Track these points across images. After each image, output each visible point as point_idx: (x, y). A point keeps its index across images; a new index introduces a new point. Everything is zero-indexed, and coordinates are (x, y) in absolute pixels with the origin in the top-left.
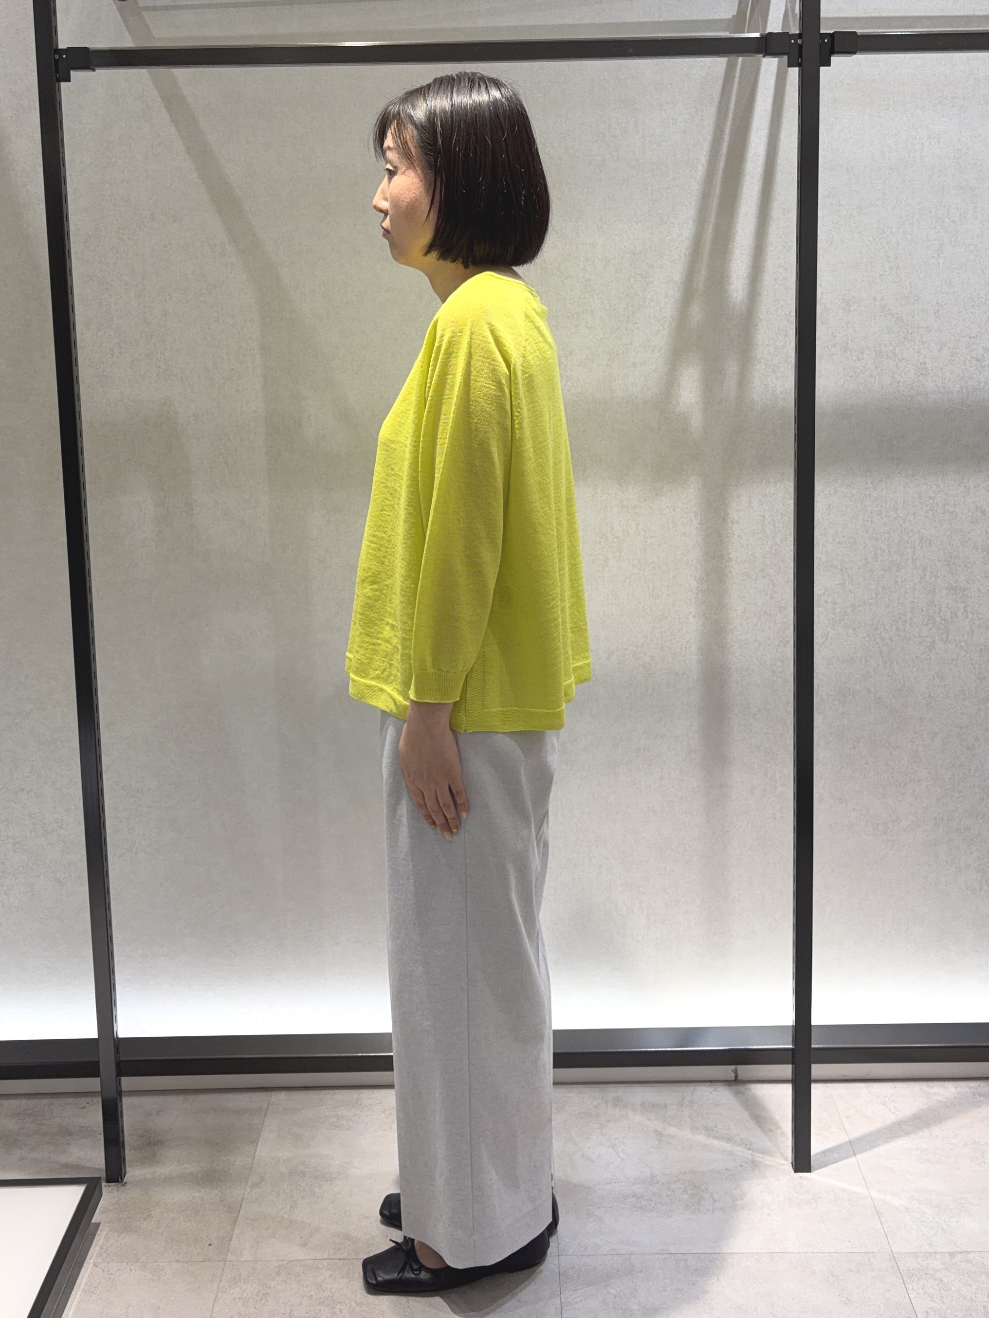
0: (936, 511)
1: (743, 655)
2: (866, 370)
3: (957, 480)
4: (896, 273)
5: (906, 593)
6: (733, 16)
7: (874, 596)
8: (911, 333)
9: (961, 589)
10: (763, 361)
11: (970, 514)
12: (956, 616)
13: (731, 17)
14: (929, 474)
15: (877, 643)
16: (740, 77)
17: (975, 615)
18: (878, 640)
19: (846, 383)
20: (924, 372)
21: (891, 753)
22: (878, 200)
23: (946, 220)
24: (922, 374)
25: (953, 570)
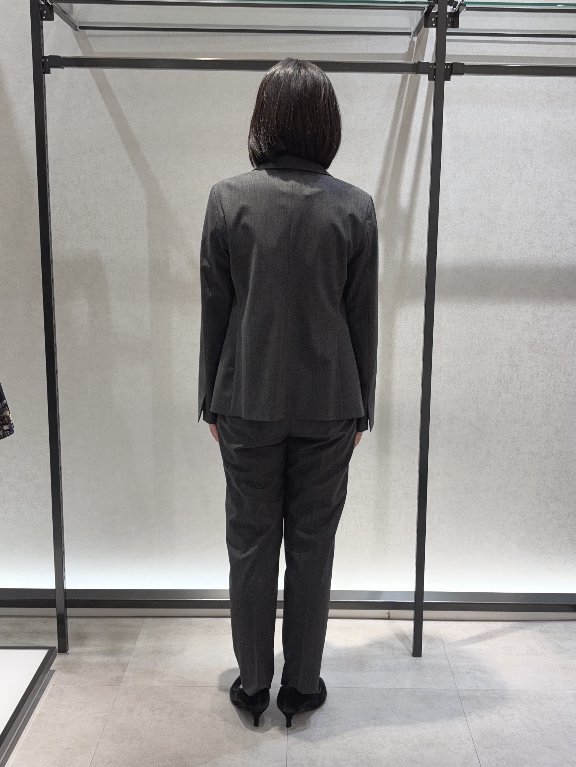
0: (505, 324)
1: (400, 397)
2: (471, 247)
3: (516, 307)
4: (488, 195)
5: (487, 366)
6: (406, 52)
7: (470, 368)
8: (495, 228)
9: (515, 365)
10: (416, 240)
11: (522, 325)
12: (513, 380)
13: (405, 52)
14: (501, 304)
15: (471, 393)
16: (409, 86)
17: (523, 380)
18: (471, 391)
19: (460, 254)
20: (501, 250)
21: (476, 451)
22: (480, 155)
23: (516, 167)
24: (500, 250)
25: (512, 355)
